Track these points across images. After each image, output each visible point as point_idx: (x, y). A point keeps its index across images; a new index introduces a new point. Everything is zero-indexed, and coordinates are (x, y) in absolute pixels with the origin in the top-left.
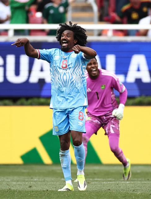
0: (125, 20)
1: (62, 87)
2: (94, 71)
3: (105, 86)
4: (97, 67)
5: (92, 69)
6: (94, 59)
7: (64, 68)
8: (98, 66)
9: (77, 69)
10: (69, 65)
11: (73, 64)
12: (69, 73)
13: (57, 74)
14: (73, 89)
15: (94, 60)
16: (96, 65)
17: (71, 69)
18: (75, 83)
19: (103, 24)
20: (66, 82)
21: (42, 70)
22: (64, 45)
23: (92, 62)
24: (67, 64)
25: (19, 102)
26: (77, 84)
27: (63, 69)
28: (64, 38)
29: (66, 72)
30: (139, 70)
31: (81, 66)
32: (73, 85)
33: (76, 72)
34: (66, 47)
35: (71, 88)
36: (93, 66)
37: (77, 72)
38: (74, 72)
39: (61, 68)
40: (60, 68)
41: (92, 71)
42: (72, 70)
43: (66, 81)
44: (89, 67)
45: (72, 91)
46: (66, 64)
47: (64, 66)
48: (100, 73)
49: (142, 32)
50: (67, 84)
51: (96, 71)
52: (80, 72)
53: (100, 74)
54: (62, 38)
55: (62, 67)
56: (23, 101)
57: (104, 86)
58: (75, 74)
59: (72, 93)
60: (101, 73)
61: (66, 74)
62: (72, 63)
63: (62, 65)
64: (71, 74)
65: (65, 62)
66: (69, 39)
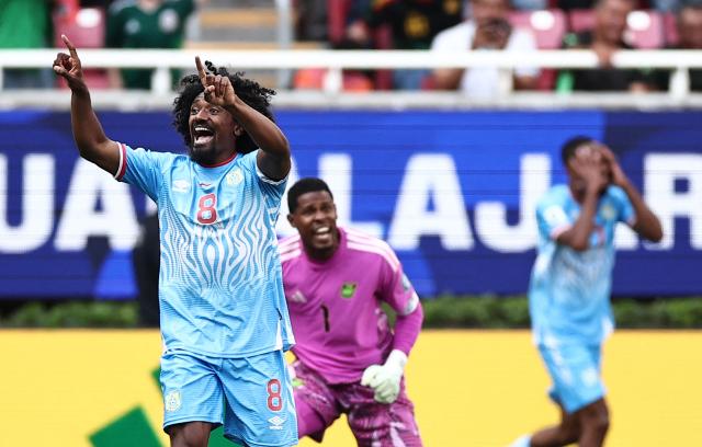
0: (384, 34)
1: (201, 286)
2: (323, 233)
3: (354, 286)
4: (332, 222)
5: (315, 226)
6: (324, 193)
7: (207, 221)
8: (336, 217)
9: (251, 223)
10: (222, 212)
11: (234, 206)
12: (223, 237)
13: (182, 240)
14: (240, 291)
15: (323, 198)
16: (332, 215)
17: (230, 224)
18: (245, 272)
19: (308, 48)
20: (215, 271)
21: (99, 207)
22: (201, 140)
23: (318, 204)
24: (215, 207)
25: (21, 315)
26: (252, 274)
27: (204, 227)
28: (198, 116)
29: (213, 235)
30: (431, 207)
31: (262, 209)
32: (239, 278)
33: (247, 232)
34: (207, 148)
35: (232, 289)
36: (320, 216)
37: (252, 232)
38: (241, 232)
39: (196, 221)
40: (192, 222)
41: (314, 233)
42: (233, 227)
43: (216, 266)
44: (307, 219)
45: (238, 296)
46: (211, 208)
47: (207, 215)
48: (342, 241)
49: (443, 75)
50: (218, 276)
51: (328, 232)
52: (260, 231)
53: (342, 245)
54: (192, 117)
55: (200, 219)
56: (35, 311)
57: (351, 286)
58: (245, 240)
59: (238, 304)
60: (346, 241)
61: (215, 241)
62: (231, 205)
63: (200, 212)
64: (233, 241)
65: (208, 202)
66: (215, 119)
